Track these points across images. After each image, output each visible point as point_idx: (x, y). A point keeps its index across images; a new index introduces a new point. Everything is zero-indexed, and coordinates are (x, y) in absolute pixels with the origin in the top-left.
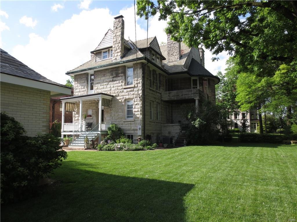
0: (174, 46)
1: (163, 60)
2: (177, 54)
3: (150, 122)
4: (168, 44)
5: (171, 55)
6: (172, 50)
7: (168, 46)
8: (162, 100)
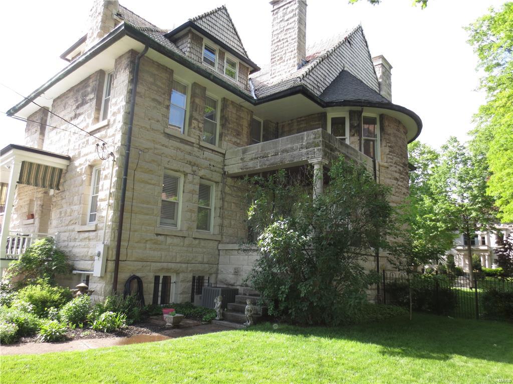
0: (286, 37)
1: (251, 72)
2: (293, 56)
3: (157, 235)
4: (274, 33)
5: (278, 60)
6: (282, 48)
7: (274, 40)
8: (225, 174)
